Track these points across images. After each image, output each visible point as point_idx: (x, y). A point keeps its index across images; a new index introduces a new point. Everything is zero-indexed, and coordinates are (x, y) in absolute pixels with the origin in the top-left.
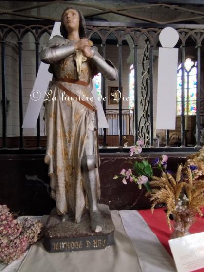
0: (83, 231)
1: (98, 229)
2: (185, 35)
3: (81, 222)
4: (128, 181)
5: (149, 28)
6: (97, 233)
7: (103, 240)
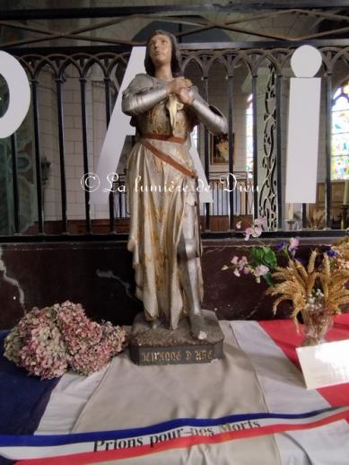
0: (182, 338)
1: (202, 336)
2: (333, 56)
3: (178, 329)
4: (242, 272)
5: (274, 48)
6: (201, 341)
7: (208, 350)
